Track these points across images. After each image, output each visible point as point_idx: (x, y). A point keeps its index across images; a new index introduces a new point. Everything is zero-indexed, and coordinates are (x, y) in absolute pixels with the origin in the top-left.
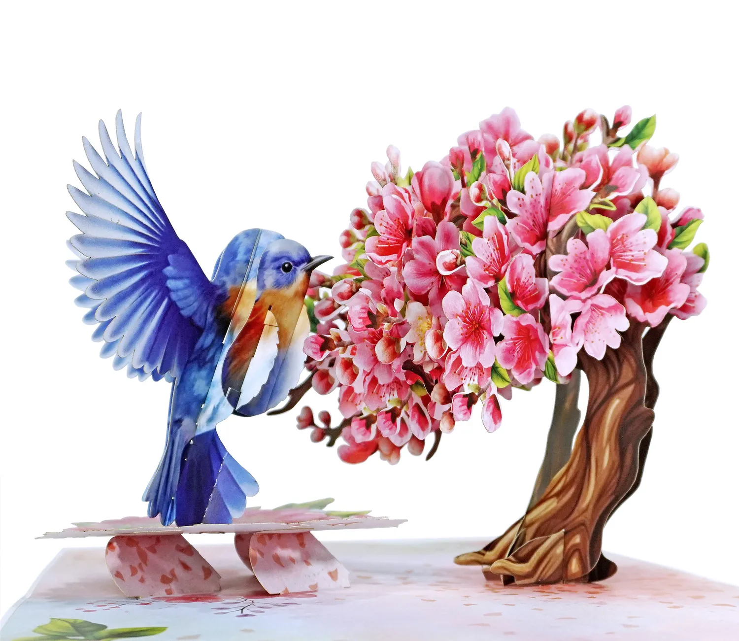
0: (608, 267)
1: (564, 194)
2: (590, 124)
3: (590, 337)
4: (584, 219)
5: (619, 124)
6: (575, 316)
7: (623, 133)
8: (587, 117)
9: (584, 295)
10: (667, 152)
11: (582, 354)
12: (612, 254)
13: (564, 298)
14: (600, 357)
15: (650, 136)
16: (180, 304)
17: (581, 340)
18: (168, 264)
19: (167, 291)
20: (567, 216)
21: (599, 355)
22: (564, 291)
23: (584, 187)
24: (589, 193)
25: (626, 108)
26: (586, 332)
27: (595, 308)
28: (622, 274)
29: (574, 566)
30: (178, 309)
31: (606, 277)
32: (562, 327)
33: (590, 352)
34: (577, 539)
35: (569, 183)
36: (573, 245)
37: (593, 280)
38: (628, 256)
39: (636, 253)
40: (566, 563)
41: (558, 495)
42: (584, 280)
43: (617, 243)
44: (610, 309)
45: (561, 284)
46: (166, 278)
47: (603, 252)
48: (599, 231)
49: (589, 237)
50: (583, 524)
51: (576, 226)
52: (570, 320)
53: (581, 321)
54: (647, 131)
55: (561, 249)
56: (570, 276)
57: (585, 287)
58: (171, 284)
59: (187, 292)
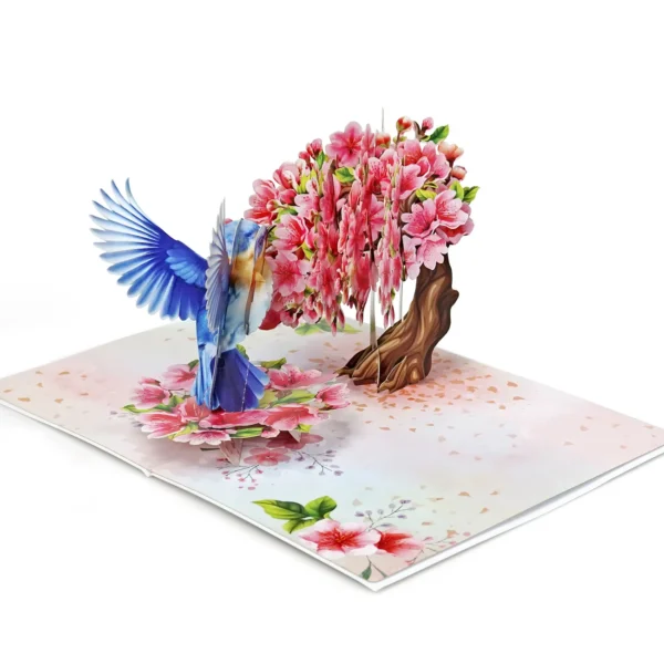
0: (435, 220)
1: (408, 179)
2: (407, 126)
3: (427, 257)
4: (420, 193)
5: (426, 128)
6: (417, 247)
7: (429, 133)
8: (405, 121)
9: (422, 235)
10: (456, 147)
11: (423, 267)
12: (437, 212)
13: (411, 237)
14: (433, 268)
15: (445, 137)
16: (184, 277)
17: (421, 260)
18: (168, 256)
19: (171, 272)
20: (410, 192)
21: (432, 267)
22: (411, 233)
23: (420, 175)
24: (423, 179)
25: (430, 119)
26: (424, 255)
27: (429, 242)
28: (444, 223)
29: (415, 375)
30: (183, 281)
31: (435, 225)
32: (410, 253)
33: (427, 265)
34: (415, 361)
35: (411, 173)
36: (415, 207)
37: (428, 227)
38: (446, 213)
39: (451, 212)
40: (409, 374)
41: (400, 337)
42: (422, 227)
43: (440, 205)
44: (437, 243)
45: (409, 229)
46: (169, 264)
47: (432, 211)
48: (429, 200)
49: (424, 203)
50: (419, 353)
51: (416, 197)
52: (414, 249)
53: (422, 250)
54: (444, 133)
55: (408, 210)
56: (414, 224)
57: (423, 231)
58: (173, 267)
59: (187, 269)
